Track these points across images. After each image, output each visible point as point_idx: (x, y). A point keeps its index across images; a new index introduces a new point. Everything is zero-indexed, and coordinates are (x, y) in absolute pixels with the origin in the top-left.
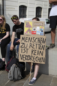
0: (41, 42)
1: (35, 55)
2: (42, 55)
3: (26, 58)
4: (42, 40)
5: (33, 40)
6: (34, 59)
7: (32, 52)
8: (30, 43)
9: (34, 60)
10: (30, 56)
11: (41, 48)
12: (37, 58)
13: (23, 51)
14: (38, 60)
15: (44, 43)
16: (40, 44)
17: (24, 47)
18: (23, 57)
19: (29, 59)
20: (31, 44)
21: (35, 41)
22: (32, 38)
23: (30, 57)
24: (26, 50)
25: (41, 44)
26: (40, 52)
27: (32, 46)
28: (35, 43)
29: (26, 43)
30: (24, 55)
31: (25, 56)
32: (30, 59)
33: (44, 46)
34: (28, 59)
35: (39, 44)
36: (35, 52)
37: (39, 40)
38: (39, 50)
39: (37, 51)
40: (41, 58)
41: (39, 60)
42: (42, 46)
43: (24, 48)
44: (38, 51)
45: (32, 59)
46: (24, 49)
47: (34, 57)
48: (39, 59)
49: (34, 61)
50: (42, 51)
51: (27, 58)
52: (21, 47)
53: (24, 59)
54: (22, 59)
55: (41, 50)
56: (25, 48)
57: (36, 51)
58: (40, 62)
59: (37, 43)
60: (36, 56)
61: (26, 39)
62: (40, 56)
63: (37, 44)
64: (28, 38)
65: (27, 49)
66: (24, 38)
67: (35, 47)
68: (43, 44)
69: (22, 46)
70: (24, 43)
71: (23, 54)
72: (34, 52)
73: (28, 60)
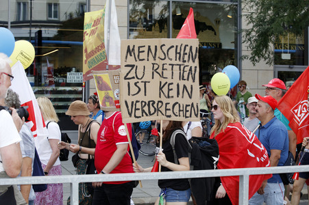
0: (186, 58)
1: (169, 97)
2: (190, 97)
3: (143, 111)
4: (187, 51)
5: (160, 54)
6: (166, 110)
7: (161, 89)
8: (153, 64)
9: (169, 113)
10: (154, 102)
11: (186, 77)
12: (177, 107)
13: (134, 90)
14: (180, 111)
15: (194, 61)
16: (181, 63)
17: (133, 78)
18: (136, 109)
19: (152, 110)
20: (156, 67)
21: (166, 55)
22: (159, 48)
23: (155, 105)
24: (141, 85)
25: (186, 64)
26: (185, 87)
27: (160, 70)
28: (167, 61)
29: (140, 64)
30: (137, 102)
31: (139, 105)
32: (157, 110)
33: (193, 69)
34: (150, 112)
35: (180, 65)
36: (169, 90)
37: (178, 51)
38: (182, 83)
39: (174, 87)
40: (187, 106)
41: (181, 113)
42: (187, 69)
43: (136, 80)
44: (178, 85)
45: (163, 109)
46: (136, 84)
47: (166, 104)
48: (181, 109)
49: (169, 116)
50: (188, 84)
51: (146, 108)
52: (125, 78)
53: (139, 113)
54: (130, 115)
55: (185, 82)
56: (140, 81)
57: (171, 87)
58: (186, 117)
59: (173, 62)
60: (172, 101)
61: (139, 52)
62: (184, 100)
63: (173, 65)
64: (146, 49)
65: (145, 82)
66: (133, 49)
67: (167, 73)
68: (191, 64)
69: (128, 74)
70: (133, 66)
71: (134, 99)
72: (165, 89)
73: (150, 115)
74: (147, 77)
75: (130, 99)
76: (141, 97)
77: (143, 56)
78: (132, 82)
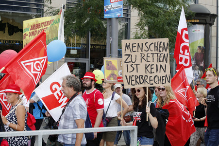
0: (161, 49)
1: (151, 73)
2: (165, 72)
3: (136, 81)
4: (162, 45)
5: (145, 48)
6: (150, 80)
7: (146, 68)
8: (141, 54)
9: (152, 82)
10: (142, 76)
11: (161, 60)
12: (156, 78)
13: (130, 69)
14: (158, 80)
15: (166, 51)
16: (158, 52)
17: (130, 62)
18: (132, 80)
19: (142, 81)
20: (143, 55)
21: (149, 48)
22: (144, 45)
23: (143, 78)
24: (135, 66)
25: (161, 53)
26: (161, 66)
27: (145, 57)
28: (149, 52)
29: (133, 54)
30: (132, 76)
31: (134, 78)
32: (144, 81)
33: (166, 55)
34: (140, 82)
35: (158, 54)
36: (151, 68)
37: (156, 46)
38: (159, 64)
39: (154, 67)
40: (163, 77)
41: (159, 81)
42: (162, 55)
43: (131, 63)
44: (157, 65)
45: (148, 80)
46: (131, 65)
47: (150, 77)
48: (159, 79)
49: (152, 84)
50: (163, 64)
51: (138, 80)
52: (125, 62)
53: (134, 83)
54: (129, 84)
55: (161, 63)
56: (134, 64)
57: (152, 67)
58: (163, 84)
59: (153, 52)
60: (153, 75)
61: (133, 47)
62: (161, 74)
63: (153, 54)
64: (136, 45)
65: (137, 65)
66: (129, 45)
67: (150, 59)
68: (164, 52)
69: (126, 60)
70: (129, 55)
71: (131, 74)
72: (149, 68)
73: (141, 84)
74: (138, 61)
75: (128, 75)
76: (135, 73)
77: (135, 49)
78: (129, 64)
